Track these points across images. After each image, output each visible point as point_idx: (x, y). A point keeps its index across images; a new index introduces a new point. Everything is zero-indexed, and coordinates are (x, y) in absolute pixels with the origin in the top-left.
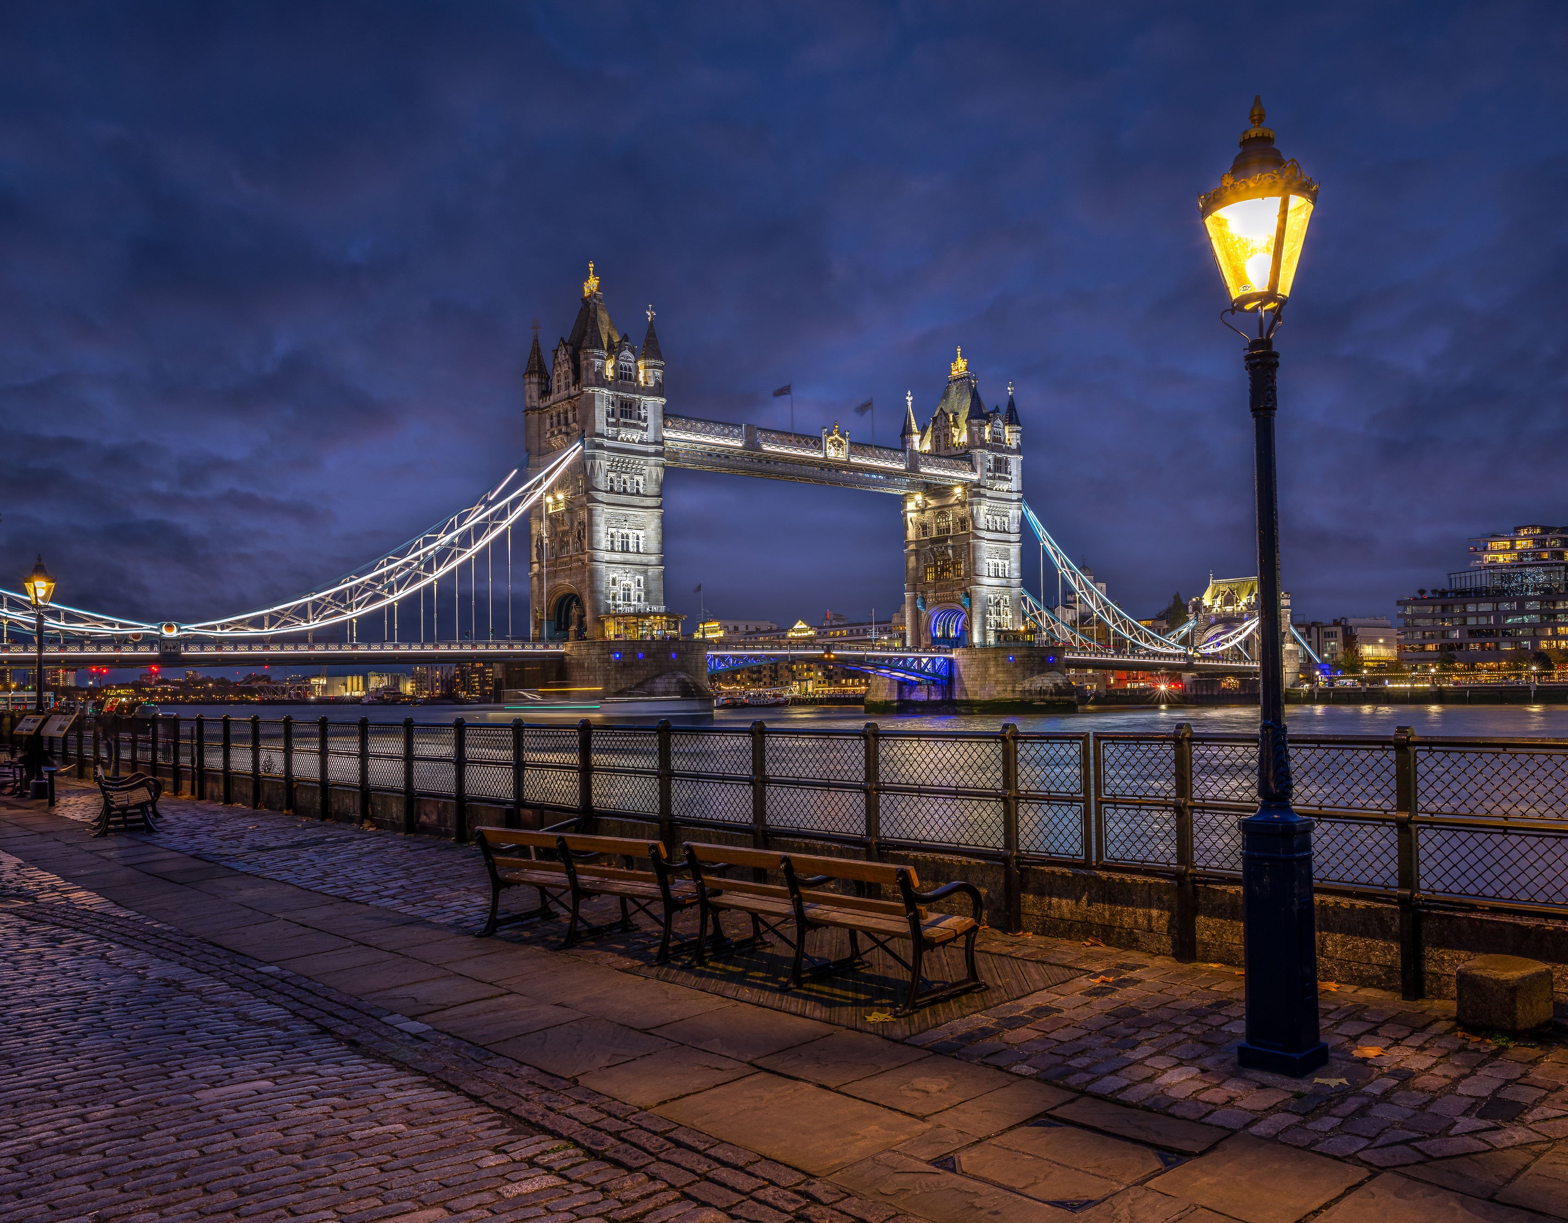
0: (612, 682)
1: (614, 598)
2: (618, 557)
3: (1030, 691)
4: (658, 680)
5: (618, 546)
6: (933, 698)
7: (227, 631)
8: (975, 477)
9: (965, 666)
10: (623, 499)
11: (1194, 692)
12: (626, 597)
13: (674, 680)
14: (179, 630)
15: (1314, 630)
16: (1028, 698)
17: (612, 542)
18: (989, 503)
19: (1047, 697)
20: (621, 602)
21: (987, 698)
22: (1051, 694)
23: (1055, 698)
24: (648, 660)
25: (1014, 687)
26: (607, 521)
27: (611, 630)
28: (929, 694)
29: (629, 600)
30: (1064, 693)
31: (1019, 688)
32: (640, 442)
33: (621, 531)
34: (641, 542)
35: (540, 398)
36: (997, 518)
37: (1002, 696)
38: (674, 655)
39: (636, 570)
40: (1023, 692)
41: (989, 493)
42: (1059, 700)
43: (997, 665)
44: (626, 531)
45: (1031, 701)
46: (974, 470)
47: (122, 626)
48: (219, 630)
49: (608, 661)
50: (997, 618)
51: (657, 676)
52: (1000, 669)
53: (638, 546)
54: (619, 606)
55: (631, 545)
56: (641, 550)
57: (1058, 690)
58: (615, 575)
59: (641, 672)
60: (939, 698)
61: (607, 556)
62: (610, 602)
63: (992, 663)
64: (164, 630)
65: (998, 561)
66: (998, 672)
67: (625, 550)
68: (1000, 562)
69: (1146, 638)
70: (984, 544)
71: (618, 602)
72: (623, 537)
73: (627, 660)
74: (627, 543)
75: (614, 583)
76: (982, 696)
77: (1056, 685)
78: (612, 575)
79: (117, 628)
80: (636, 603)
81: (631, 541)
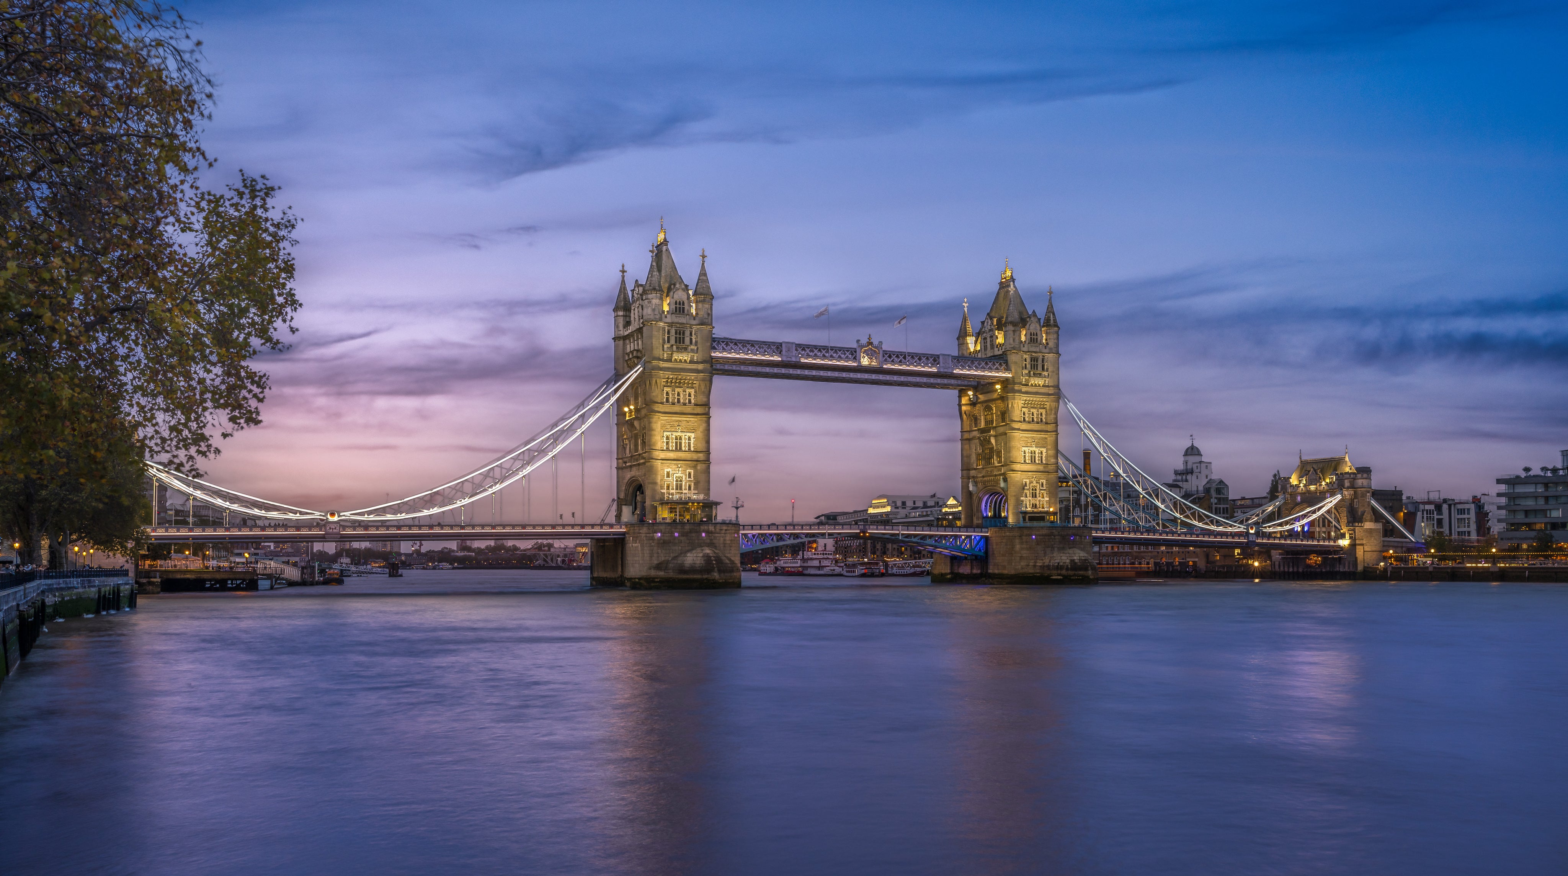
0: (655, 555)
1: (668, 488)
2: (672, 455)
3: (1048, 566)
4: (689, 555)
5: (672, 446)
6: (975, 571)
7: (372, 516)
8: (1008, 375)
9: (997, 544)
10: (677, 408)
11: (1282, 568)
12: (679, 487)
13: (701, 555)
14: (339, 516)
15: (1445, 507)
16: (1047, 573)
17: (667, 443)
18: (1025, 397)
19: (1064, 572)
20: (674, 491)
21: (1013, 572)
22: (1067, 569)
23: (1070, 573)
24: (682, 538)
25: (1036, 562)
26: (663, 426)
27: (664, 514)
28: (972, 568)
29: (681, 489)
30: (1081, 569)
31: (1039, 563)
32: (691, 362)
33: (675, 434)
34: (692, 442)
35: (624, 328)
36: (1034, 411)
37: (1025, 570)
38: (703, 534)
39: (685, 464)
40: (1042, 567)
41: (1024, 389)
42: (1075, 575)
43: (1022, 543)
44: (679, 434)
45: (1050, 576)
46: (1008, 369)
47: (301, 513)
48: (366, 516)
49: (653, 539)
50: (1033, 501)
51: (689, 551)
52: (1024, 546)
53: (689, 446)
54: (672, 494)
55: (683, 445)
56: (692, 449)
57: (1074, 566)
58: (668, 470)
59: (676, 548)
60: (979, 571)
61: (662, 455)
62: (665, 491)
63: (1017, 541)
64: (329, 516)
65: (1034, 449)
66: (1022, 549)
67: (678, 449)
68: (1037, 450)
69: (1200, 516)
70: (1017, 434)
71: (671, 491)
72: (676, 439)
73: (666, 538)
74: (681, 443)
75: (668, 476)
76: (1009, 571)
77: (1072, 561)
78: (666, 470)
79: (298, 515)
80: (687, 491)
81: (683, 441)
